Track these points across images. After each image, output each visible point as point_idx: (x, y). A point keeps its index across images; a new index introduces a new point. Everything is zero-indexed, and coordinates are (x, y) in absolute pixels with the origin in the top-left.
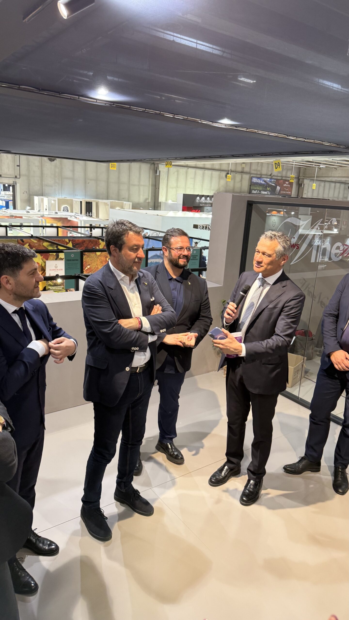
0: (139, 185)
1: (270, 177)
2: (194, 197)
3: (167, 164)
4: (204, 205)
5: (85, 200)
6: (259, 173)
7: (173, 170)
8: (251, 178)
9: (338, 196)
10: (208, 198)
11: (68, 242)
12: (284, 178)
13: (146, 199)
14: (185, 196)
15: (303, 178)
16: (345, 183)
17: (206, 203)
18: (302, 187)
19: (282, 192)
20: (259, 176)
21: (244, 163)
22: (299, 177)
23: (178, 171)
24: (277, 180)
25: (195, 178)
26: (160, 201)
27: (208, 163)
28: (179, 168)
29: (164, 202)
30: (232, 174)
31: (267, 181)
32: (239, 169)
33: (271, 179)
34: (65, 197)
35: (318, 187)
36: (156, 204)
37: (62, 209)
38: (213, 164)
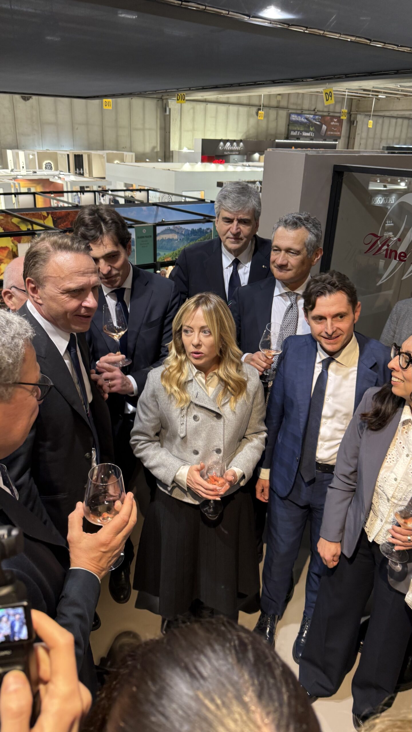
0: (144, 129)
1: (313, 113)
2: (217, 142)
3: (178, 98)
4: (230, 153)
5: (73, 153)
6: (299, 108)
7: (187, 106)
8: (289, 115)
9: (400, 136)
10: (235, 144)
11: (46, 215)
12: (331, 114)
13: (154, 148)
14: (204, 141)
15: (356, 112)
16: (408, 118)
17: (231, 151)
18: (355, 125)
19: (329, 133)
20: (299, 112)
21: (279, 95)
22: (351, 111)
23: (194, 108)
24: (323, 116)
25: (216, 117)
26: (172, 149)
27: (233, 96)
28: (194, 104)
29: (177, 150)
30: (265, 109)
31: (310, 119)
32: (274, 103)
33: (315, 115)
34: (47, 150)
35: (375, 124)
36: (167, 154)
37: (44, 166)
38: (239, 97)
